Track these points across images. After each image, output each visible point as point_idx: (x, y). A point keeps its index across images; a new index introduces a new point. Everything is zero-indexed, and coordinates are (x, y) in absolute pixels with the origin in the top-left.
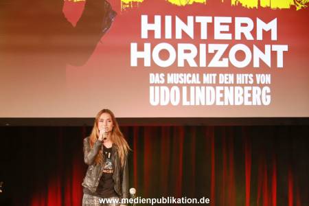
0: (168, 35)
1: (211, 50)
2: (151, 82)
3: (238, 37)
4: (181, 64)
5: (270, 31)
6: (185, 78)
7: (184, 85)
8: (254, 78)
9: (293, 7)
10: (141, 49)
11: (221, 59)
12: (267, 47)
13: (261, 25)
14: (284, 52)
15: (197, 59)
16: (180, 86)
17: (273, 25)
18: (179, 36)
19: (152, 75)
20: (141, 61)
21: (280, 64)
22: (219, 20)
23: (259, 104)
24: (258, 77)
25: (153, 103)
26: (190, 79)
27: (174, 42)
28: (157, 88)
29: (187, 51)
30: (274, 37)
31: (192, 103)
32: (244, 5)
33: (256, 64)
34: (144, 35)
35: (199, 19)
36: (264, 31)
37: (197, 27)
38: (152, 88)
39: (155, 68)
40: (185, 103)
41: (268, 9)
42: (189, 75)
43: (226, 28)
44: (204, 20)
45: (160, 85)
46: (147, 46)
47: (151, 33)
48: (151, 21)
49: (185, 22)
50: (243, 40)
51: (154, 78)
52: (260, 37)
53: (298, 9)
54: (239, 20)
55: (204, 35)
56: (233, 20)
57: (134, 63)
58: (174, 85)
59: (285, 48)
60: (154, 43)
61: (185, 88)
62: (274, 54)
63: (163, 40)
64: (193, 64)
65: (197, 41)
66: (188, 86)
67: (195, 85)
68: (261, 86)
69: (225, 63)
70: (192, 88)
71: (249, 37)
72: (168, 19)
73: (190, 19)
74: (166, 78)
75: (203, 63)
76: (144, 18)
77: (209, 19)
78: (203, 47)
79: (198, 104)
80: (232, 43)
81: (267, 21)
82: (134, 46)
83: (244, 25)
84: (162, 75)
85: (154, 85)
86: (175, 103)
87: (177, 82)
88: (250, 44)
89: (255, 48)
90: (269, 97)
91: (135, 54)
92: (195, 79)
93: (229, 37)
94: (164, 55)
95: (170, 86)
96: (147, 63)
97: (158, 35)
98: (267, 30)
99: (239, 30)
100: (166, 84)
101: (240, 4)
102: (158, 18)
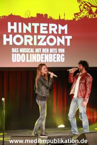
0: (20, 31)
1: (39, 38)
2: (13, 52)
3: (50, 32)
4: (26, 44)
5: (64, 30)
6: (27, 50)
7: (27, 53)
8: (57, 50)
9: (74, 19)
10: (8, 37)
11: (43, 42)
12: (63, 37)
14: (70, 39)
15: (33, 42)
16: (25, 54)
17: (65, 27)
18: (25, 32)
19: (13, 49)
20: (8, 42)
21: (69, 44)
22: (42, 25)
23: (60, 61)
24: (59, 50)
25: (14, 61)
26: (30, 50)
27: (23, 34)
28: (15, 54)
29: (28, 38)
30: (66, 32)
31: (31, 61)
32: (53, 18)
33: (58, 44)
34: (9, 31)
35: (33, 24)
36: (62, 30)
37: (33, 28)
38: (13, 54)
39: (14, 46)
40: (28, 61)
41: (64, 20)
42: (29, 49)
43: (46, 28)
44: (36, 25)
45: (16, 53)
46: (11, 36)
47: (12, 30)
48: (12, 25)
49: (27, 25)
50: (53, 34)
51: (14, 50)
52: (60, 32)
54: (51, 25)
55: (36, 31)
56: (48, 25)
57: (5, 43)
58: (23, 53)
59: (71, 37)
60: (14, 34)
61: (27, 55)
62: (66, 40)
63: (18, 33)
64: (31, 44)
65: (33, 34)
66: (29, 53)
67: (32, 53)
68: (60, 54)
69: (45, 44)
70: (31, 55)
71: (55, 32)
72: (20, 24)
73: (30, 24)
74: (19, 50)
75: (35, 44)
76: (9, 24)
77: (38, 24)
78: (35, 36)
79: (33, 61)
80: (48, 35)
81: (63, 25)
82: (5, 36)
83: (53, 27)
84: (17, 49)
85: (14, 53)
86: (23, 61)
87: (24, 52)
88: (56, 36)
89: (58, 37)
90: (64, 58)
91: (5, 40)
92: (32, 50)
93: (46, 32)
94: (18, 40)
95: (21, 54)
96: (11, 43)
97: (15, 31)
98: (63, 29)
99: (51, 29)
100: (19, 53)
101: (51, 18)
102: (15, 24)
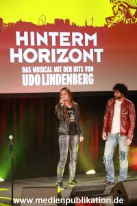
0: (33, 44)
1: (58, 53)
2: (23, 72)
3: (74, 44)
4: (41, 61)
5: (93, 40)
6: (43, 69)
7: (42, 73)
8: (84, 69)
9: (106, 26)
10: (16, 52)
11: (64, 58)
12: (91, 50)
13: (87, 37)
14: (101, 53)
15: (50, 58)
16: (40, 74)
17: (94, 37)
18: (39, 44)
19: (23, 68)
20: (16, 59)
21: (99, 60)
22: (62, 34)
23: (87, 83)
24: (86, 67)
25: (25, 84)
26: (46, 70)
27: (36, 48)
28: (27, 75)
29: (44, 53)
30: (95, 44)
31: (48, 84)
32: (77, 25)
33: (85, 60)
34: (18, 43)
35: (50, 34)
36: (89, 40)
37: (50, 38)
38: (23, 75)
39: (25, 64)
40: (44, 84)
41: (91, 27)
42: (46, 67)
43: (67, 39)
44: (54, 35)
45: (28, 74)
46: (20, 50)
47: (22, 42)
48: (22, 35)
49: (43, 35)
50: (77, 46)
51: (25, 69)
52: (87, 44)
53: (109, 26)
54: (74, 34)
55: (54, 43)
56: (71, 34)
57: (12, 61)
58: (37, 73)
59: (102, 50)
60: (24, 48)
61: (43, 75)
62: (95, 54)
63: (29, 46)
64: (48, 61)
65: (50, 47)
66: (45, 74)
67: (49, 73)
68: (88, 73)
69: (66, 60)
70: (48, 75)
71: (81, 44)
72: (32, 34)
73: (45, 34)
74: (32, 69)
75: (54, 60)
76: (18, 33)
77: (57, 34)
78: (53, 50)
79: (51, 84)
80: (71, 48)
81: (91, 34)
82: (12, 50)
83: (77, 37)
84: (30, 67)
85: (25, 73)
86: (38, 84)
88: (81, 49)
89: (84, 51)
90: (93, 80)
91: (13, 56)
92: (49, 70)
93: (68, 44)
94: (30, 55)
95: (34, 74)
96: (20, 61)
97: (26, 44)
98: (91, 40)
99: (74, 40)
100: (32, 73)
101: (75, 25)
102: (26, 33)
